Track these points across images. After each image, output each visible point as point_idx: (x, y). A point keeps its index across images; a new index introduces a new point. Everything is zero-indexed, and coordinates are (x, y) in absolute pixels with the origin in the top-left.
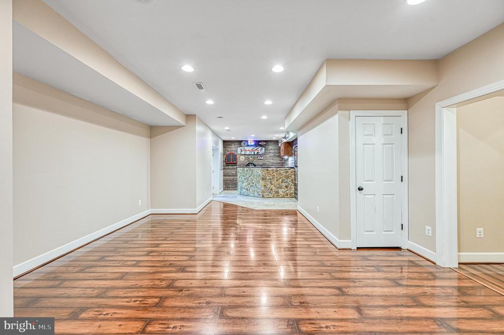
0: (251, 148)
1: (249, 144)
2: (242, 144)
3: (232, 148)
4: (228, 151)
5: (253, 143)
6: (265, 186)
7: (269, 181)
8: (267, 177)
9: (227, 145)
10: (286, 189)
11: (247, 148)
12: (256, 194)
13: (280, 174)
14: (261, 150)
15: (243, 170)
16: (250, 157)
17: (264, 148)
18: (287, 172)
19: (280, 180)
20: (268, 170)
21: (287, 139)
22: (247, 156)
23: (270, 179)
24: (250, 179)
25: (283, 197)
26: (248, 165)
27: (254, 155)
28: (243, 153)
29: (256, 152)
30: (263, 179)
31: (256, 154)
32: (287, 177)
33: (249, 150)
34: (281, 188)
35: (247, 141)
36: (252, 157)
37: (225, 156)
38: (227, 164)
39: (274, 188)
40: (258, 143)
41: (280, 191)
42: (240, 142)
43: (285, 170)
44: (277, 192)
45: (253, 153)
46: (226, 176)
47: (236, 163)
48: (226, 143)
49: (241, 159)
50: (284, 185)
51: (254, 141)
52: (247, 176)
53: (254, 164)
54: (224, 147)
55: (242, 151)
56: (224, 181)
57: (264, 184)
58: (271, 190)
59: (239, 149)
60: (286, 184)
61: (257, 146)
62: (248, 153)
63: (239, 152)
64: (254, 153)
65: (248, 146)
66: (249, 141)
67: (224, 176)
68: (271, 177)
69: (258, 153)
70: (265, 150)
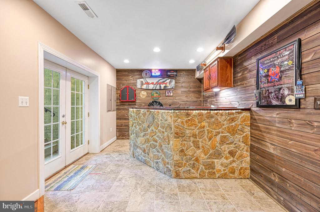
0: (155, 80)
1: (153, 74)
2: (144, 74)
3: (129, 80)
4: (123, 84)
5: (158, 74)
6: (182, 151)
7: (192, 139)
8: (187, 131)
9: (122, 76)
10: (232, 159)
11: (150, 80)
12: (161, 165)
13: (218, 124)
14: (170, 83)
15: (138, 113)
16: (154, 92)
17: (174, 81)
18: (233, 120)
19: (218, 138)
20: (188, 115)
21: (227, 51)
22: (149, 91)
23: (194, 136)
24: (149, 131)
25: (224, 176)
26: (151, 104)
27: (160, 89)
28: (144, 87)
29: (163, 86)
30: (178, 135)
31: (162, 88)
32: (233, 131)
33: (152, 83)
34: (218, 155)
35: (150, 71)
36: (157, 93)
37: (119, 92)
38: (122, 102)
39: (203, 155)
40: (166, 74)
41: (218, 163)
42: (141, 71)
43: (229, 114)
44: (211, 166)
45: (158, 87)
46: (120, 119)
47: (134, 102)
48: (120, 73)
49: (143, 95)
50: (226, 148)
51: (160, 70)
52: (145, 125)
53: (159, 103)
54: (117, 79)
55: (142, 84)
56: (117, 126)
57: (179, 147)
58: (197, 160)
59: (139, 81)
60: (232, 147)
61: (164, 78)
62: (151, 87)
63: (139, 86)
64: (160, 87)
65: (152, 76)
66: (153, 71)
67: (117, 119)
68: (197, 131)
69: (165, 87)
70: (176, 82)
